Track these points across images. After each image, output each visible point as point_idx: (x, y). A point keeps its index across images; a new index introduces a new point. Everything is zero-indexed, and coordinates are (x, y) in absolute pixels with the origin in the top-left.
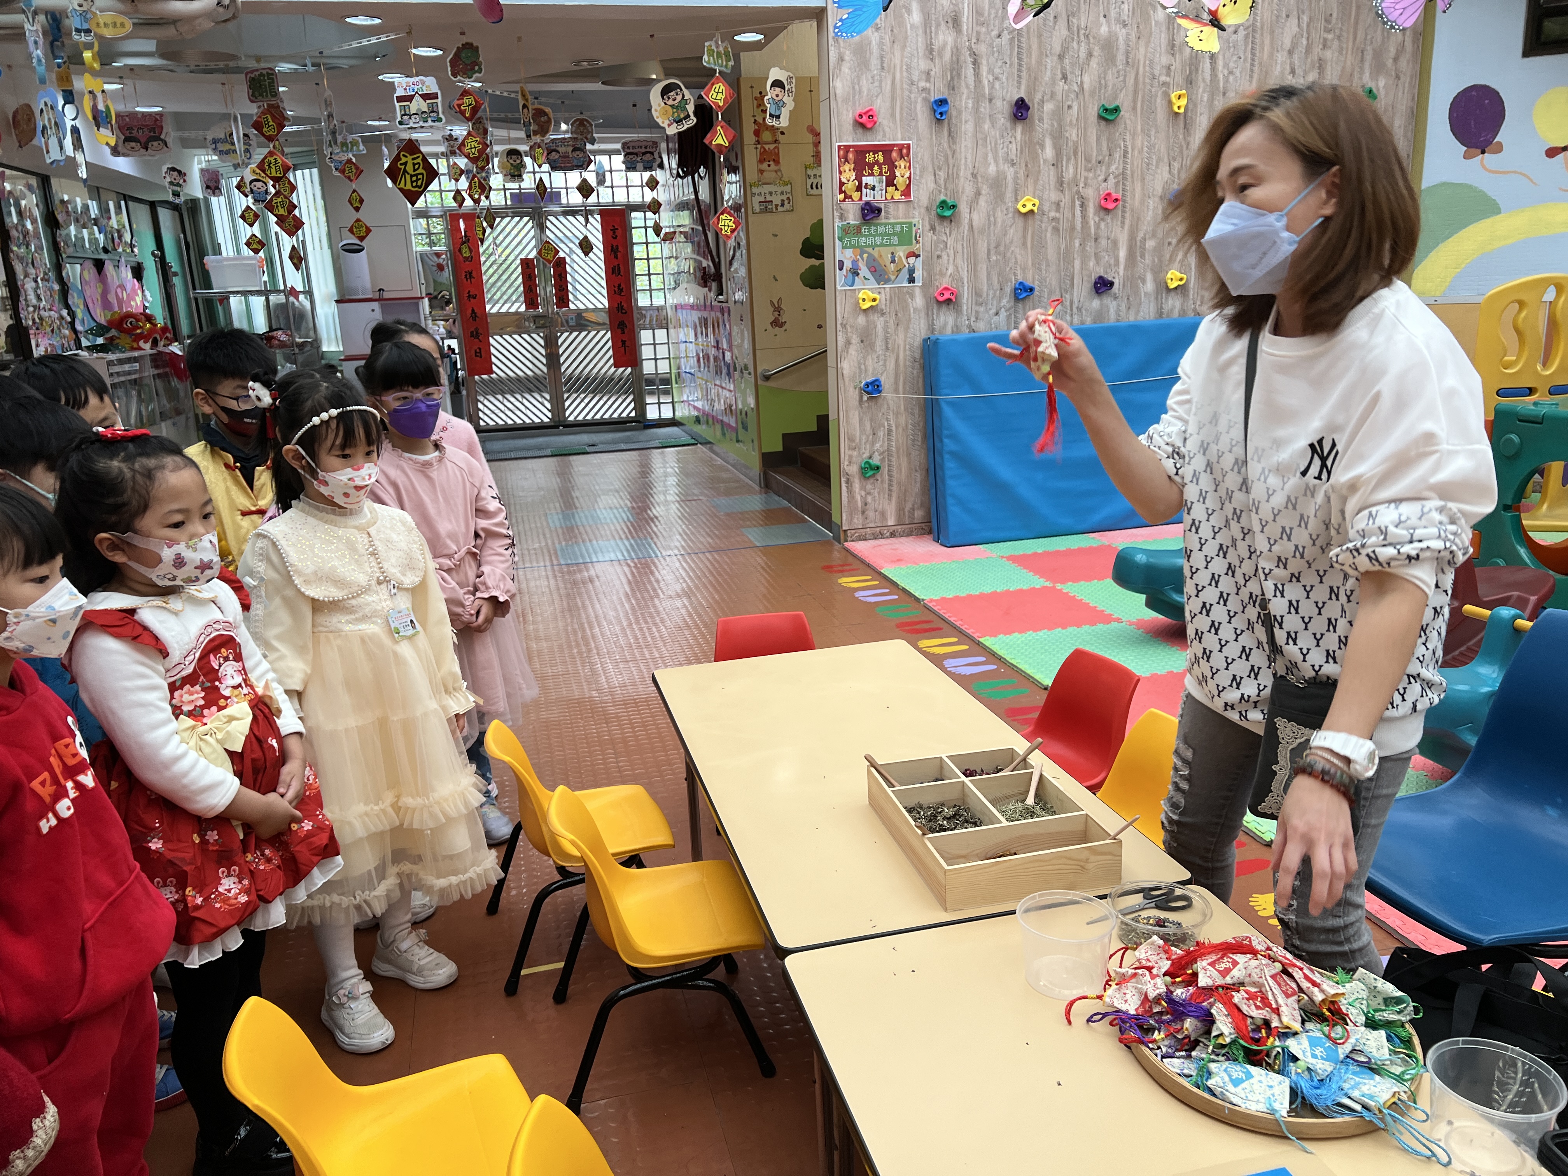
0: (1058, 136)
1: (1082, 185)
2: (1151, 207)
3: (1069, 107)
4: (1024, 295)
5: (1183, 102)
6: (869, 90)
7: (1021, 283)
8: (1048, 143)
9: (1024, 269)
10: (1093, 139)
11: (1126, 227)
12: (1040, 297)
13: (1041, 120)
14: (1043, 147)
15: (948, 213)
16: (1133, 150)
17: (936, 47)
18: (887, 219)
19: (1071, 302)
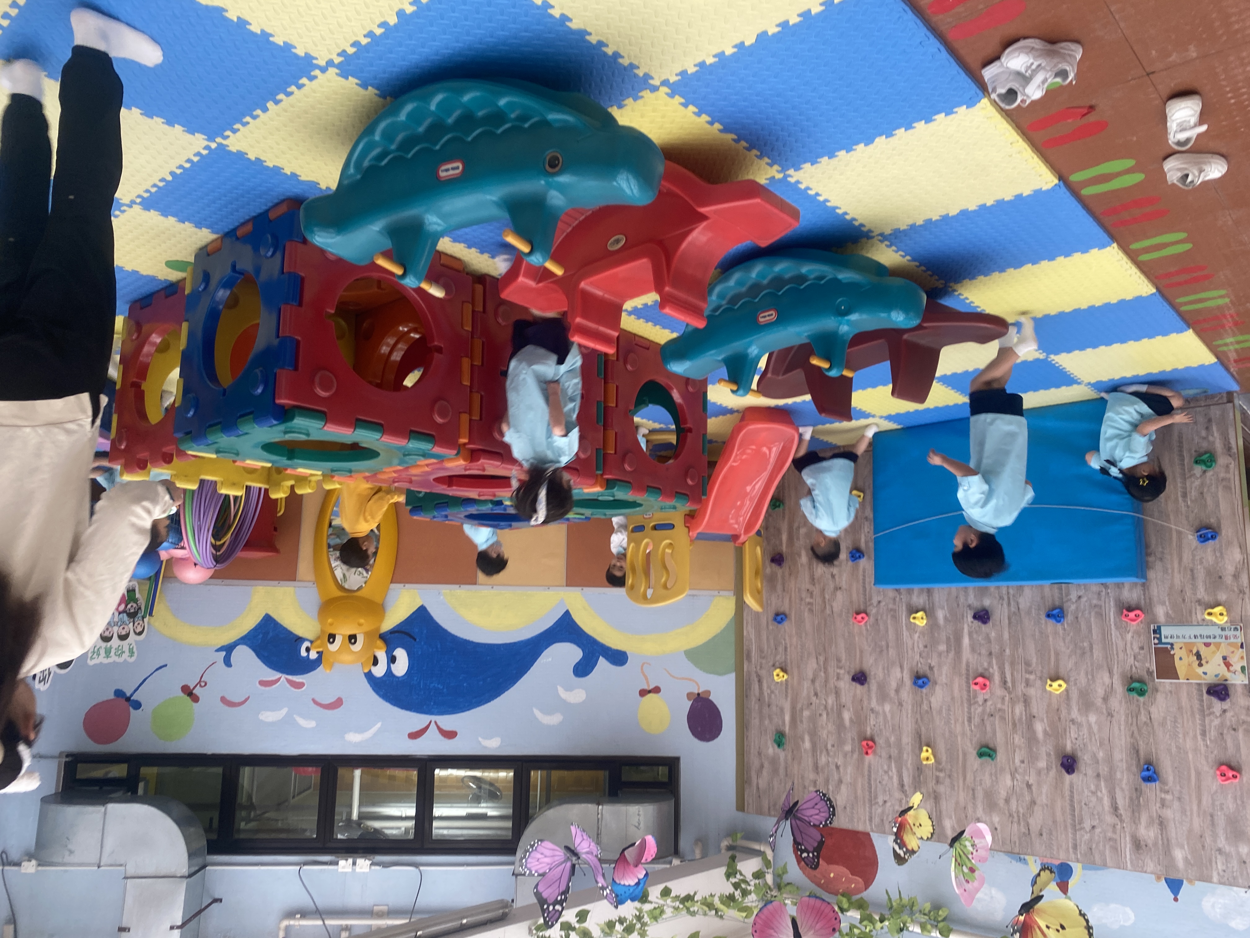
1: (1007, 699)
2: (944, 676)
3: (1023, 762)
4: (1055, 612)
5: (924, 755)
6: (1226, 798)
7: (1059, 621)
8: (1040, 735)
9: (1056, 633)
10: (999, 735)
11: (964, 662)
12: (1039, 610)
13: (1049, 754)
14: (1046, 732)
15: (1135, 685)
16: (963, 722)
17: (1157, 826)
18: (1199, 685)
19: (1009, 604)
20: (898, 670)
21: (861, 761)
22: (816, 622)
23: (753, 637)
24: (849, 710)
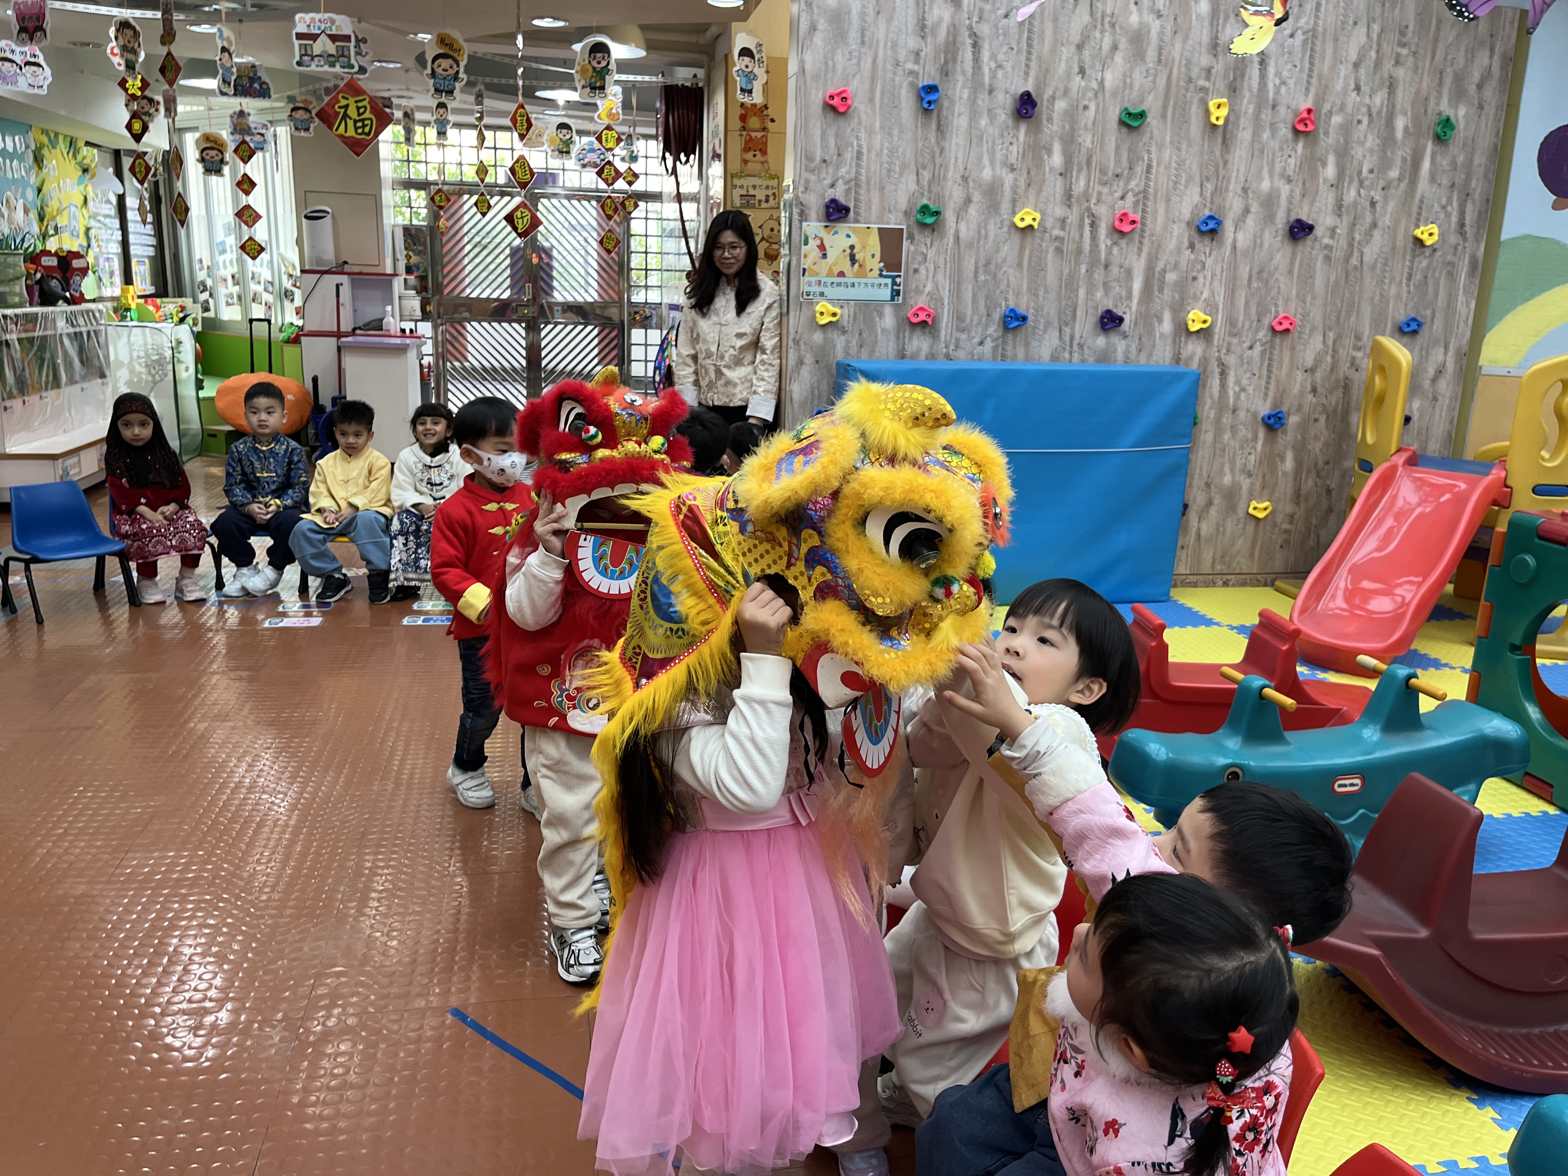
0: (1069, 141)
1: (1094, 201)
2: (1175, 234)
3: (1086, 108)
4: (1015, 324)
5: (1224, 112)
6: (845, 68)
7: (1012, 310)
8: (1057, 148)
9: (1018, 294)
10: (1111, 147)
11: (1144, 255)
12: (1034, 328)
13: (1050, 120)
14: (1049, 152)
15: (929, 220)
16: (1158, 164)
17: (929, 23)
18: (857, 221)
19: (1072, 337)
20: (1239, 245)
21: (1320, 99)
22: (1353, 319)
23: (1461, 298)
24: (1325, 180)
